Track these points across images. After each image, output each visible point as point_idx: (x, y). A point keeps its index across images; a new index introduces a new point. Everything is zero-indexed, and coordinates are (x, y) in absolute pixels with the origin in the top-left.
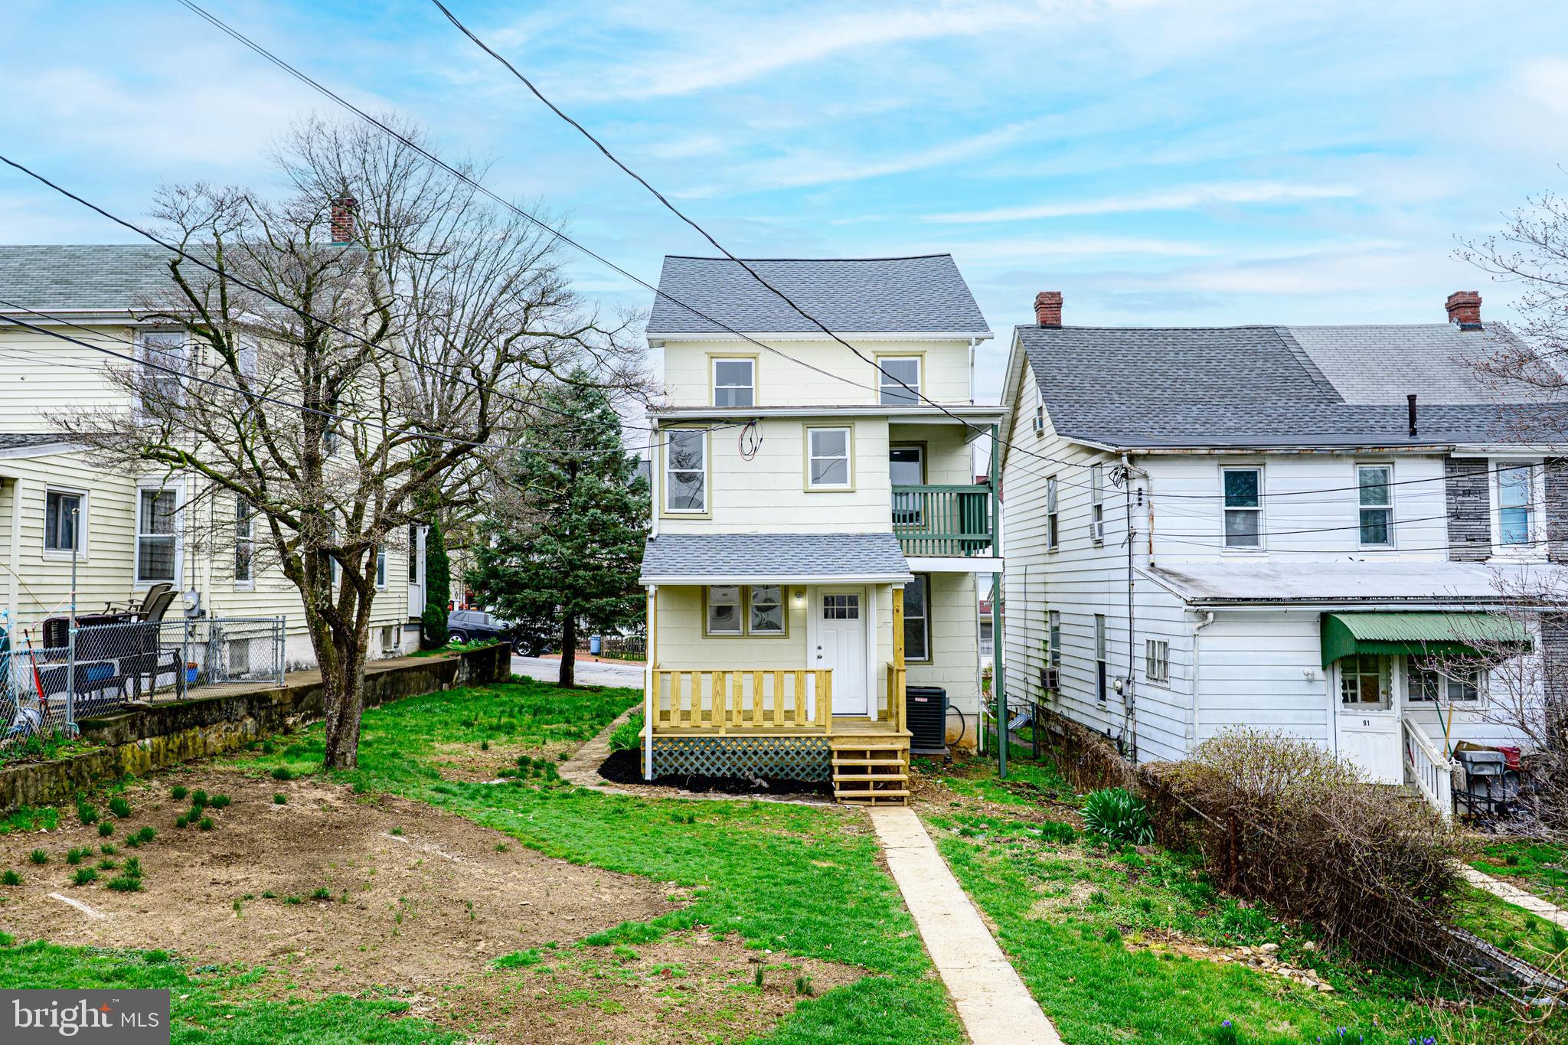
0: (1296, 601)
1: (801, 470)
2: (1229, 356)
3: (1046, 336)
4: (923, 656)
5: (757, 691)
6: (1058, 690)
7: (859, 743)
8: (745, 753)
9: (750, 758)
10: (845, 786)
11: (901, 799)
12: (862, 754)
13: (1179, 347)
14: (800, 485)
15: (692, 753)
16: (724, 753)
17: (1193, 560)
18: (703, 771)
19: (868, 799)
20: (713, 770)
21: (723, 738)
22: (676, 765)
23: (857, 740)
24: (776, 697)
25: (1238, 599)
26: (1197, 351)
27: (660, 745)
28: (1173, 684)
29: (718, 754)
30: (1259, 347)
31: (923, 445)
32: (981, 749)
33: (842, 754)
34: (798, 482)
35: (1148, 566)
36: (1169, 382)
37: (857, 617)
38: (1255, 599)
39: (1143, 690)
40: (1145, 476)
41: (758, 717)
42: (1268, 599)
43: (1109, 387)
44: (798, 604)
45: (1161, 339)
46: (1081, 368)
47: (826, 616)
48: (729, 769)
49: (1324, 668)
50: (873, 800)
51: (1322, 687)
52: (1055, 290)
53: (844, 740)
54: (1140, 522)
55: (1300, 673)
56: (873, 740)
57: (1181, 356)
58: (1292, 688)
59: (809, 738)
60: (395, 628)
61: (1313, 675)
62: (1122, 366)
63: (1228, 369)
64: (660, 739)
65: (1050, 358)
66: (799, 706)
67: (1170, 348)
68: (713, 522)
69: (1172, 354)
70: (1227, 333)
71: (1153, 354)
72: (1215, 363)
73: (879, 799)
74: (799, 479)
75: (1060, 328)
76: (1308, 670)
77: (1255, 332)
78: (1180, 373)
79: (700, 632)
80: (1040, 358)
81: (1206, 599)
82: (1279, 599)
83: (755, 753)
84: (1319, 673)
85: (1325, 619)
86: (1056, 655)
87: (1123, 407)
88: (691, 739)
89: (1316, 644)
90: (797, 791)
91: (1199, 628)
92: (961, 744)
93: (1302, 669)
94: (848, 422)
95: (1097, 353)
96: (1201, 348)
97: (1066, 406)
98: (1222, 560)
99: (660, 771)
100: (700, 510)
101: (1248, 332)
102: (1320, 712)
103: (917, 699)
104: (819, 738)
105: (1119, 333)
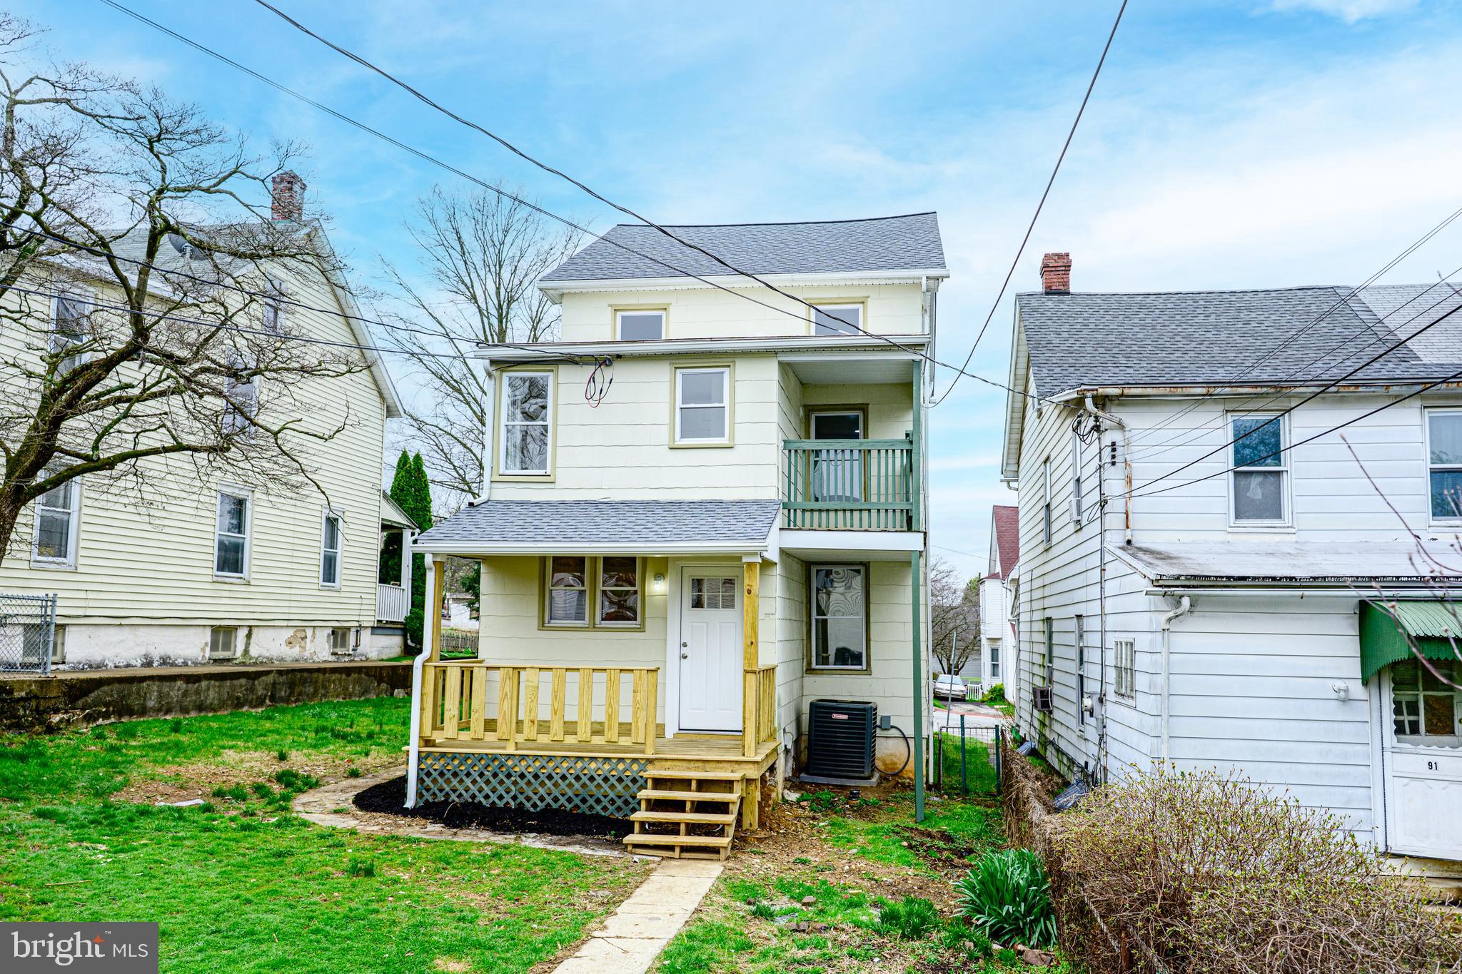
0: (1318, 582)
1: (667, 421)
2: (1273, 317)
3: (1051, 303)
4: (861, 664)
5: (558, 695)
6: (1051, 712)
7: (689, 769)
8: (536, 776)
9: (543, 784)
10: (648, 828)
11: (715, 850)
12: (684, 784)
13: (1211, 310)
14: (665, 439)
15: (468, 775)
16: (509, 776)
17: (1185, 537)
18: (480, 798)
19: (671, 848)
20: (494, 798)
21: (509, 756)
22: (447, 789)
23: (685, 764)
24: (581, 705)
25: (1229, 578)
26: (1233, 313)
27: (429, 762)
28: (1142, 701)
29: (501, 776)
30: (1313, 307)
31: (864, 408)
32: (931, 781)
33: (659, 783)
34: (663, 435)
35: (1124, 544)
36: (1193, 344)
37: (733, 606)
38: (1254, 578)
39: (1113, 710)
40: (1121, 426)
41: (557, 730)
42: (1274, 579)
43: (1115, 350)
44: (657, 588)
45: (1190, 302)
46: (1085, 332)
47: (698, 604)
48: (514, 798)
49: (1366, 683)
50: (677, 850)
51: (1363, 711)
52: (1063, 251)
53: (668, 764)
54: (1115, 486)
55: (1327, 689)
56: (708, 766)
57: (1212, 319)
58: (1312, 710)
59: (621, 760)
60: (353, 630)
61: (1346, 691)
62: (1137, 329)
63: (1270, 330)
64: (429, 754)
65: (1049, 323)
66: (610, 716)
67: (1199, 311)
68: (557, 485)
69: (1202, 317)
70: (1273, 294)
71: (1178, 317)
72: (1254, 324)
73: (685, 849)
74: (665, 430)
75: (1068, 293)
76: (1340, 684)
77: (1310, 292)
78: (1209, 335)
79: (535, 622)
80: (1037, 323)
81: (1178, 578)
82: (1291, 578)
83: (550, 777)
84: (1357, 689)
85: (1364, 610)
86: (1051, 670)
87: (1130, 371)
88: (467, 757)
89: (1353, 647)
90: (588, 832)
91: (1170, 620)
92: (905, 774)
93: (1330, 682)
94: (725, 361)
95: (1108, 317)
96: (1239, 310)
97: (1057, 370)
98: (1229, 537)
99: (428, 796)
100: (542, 472)
101: (1300, 293)
102: (1359, 747)
103: (835, 716)
104: (635, 760)
105: (1140, 298)
